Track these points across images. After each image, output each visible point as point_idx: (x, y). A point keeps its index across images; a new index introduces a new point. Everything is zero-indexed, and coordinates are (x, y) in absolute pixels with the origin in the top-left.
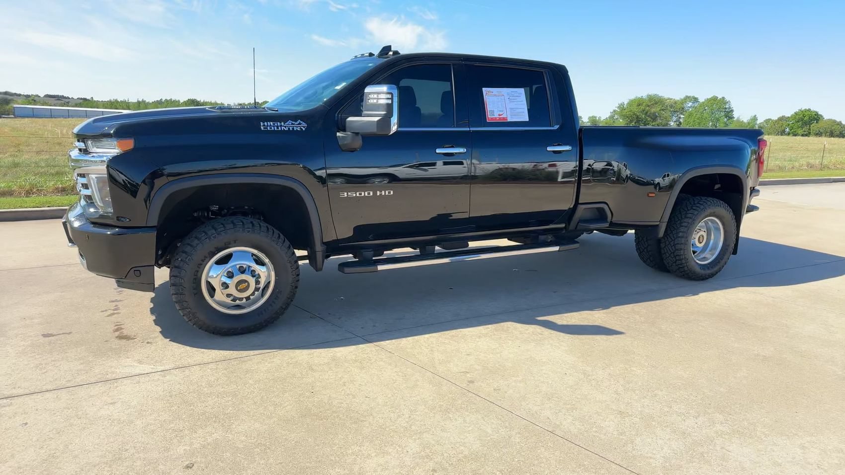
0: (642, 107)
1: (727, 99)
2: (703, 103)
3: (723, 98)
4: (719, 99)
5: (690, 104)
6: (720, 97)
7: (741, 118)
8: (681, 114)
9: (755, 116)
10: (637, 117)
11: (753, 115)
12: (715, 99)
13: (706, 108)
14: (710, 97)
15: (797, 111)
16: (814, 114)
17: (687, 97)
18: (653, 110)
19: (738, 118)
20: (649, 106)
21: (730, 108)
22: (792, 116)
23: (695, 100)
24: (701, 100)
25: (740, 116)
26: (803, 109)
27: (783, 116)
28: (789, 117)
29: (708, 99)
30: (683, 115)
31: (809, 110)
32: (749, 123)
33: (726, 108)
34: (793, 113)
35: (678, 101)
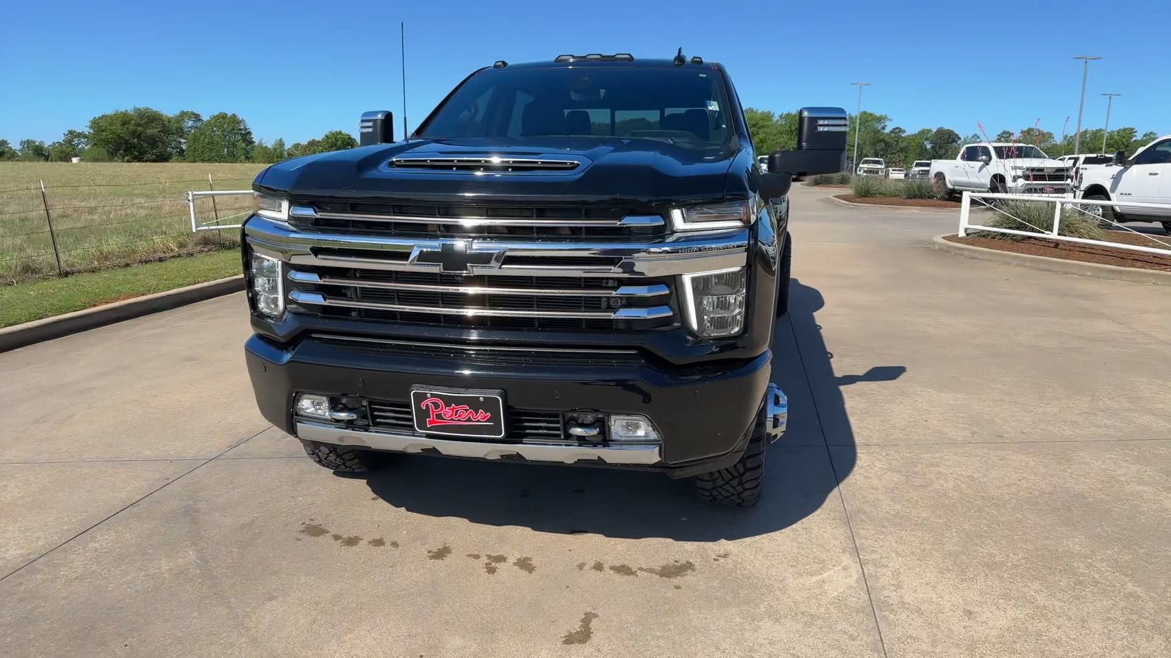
0: (132, 127)
1: (240, 117)
2: (209, 122)
3: (234, 115)
4: (228, 116)
5: (190, 123)
6: (229, 114)
7: (263, 142)
8: (181, 137)
9: (281, 139)
10: (126, 142)
11: (278, 138)
12: (223, 116)
13: (215, 129)
14: (217, 114)
15: (328, 133)
16: (347, 137)
17: (183, 114)
18: (149, 132)
19: (260, 142)
20: (141, 125)
21: (246, 129)
22: (323, 139)
23: (197, 117)
24: (205, 117)
25: (261, 140)
26: (334, 131)
27: (313, 140)
28: (319, 142)
29: (214, 117)
30: (184, 139)
31: (340, 133)
32: (275, 150)
33: (241, 130)
34: (324, 136)
35: (172, 118)
